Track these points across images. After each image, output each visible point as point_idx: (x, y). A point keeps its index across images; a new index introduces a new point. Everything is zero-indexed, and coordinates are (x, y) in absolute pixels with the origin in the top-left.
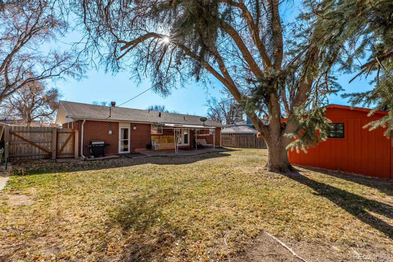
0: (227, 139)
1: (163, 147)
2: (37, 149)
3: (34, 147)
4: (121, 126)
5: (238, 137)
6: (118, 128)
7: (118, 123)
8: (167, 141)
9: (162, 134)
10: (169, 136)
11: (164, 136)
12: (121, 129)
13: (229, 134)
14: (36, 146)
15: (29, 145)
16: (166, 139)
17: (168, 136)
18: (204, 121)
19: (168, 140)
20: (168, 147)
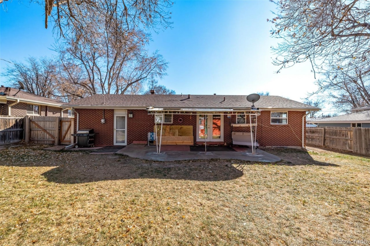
0: (335, 133)
1: (169, 141)
2: (48, 135)
3: (45, 134)
4: (117, 114)
5: (363, 132)
6: (113, 116)
7: (113, 110)
8: (177, 133)
9: (172, 123)
10: (183, 126)
11: (173, 126)
12: (117, 117)
13: (354, 125)
14: (47, 133)
15: (43, 132)
16: (177, 131)
17: (180, 126)
18: (253, 101)
19: (179, 132)
20: (177, 142)
